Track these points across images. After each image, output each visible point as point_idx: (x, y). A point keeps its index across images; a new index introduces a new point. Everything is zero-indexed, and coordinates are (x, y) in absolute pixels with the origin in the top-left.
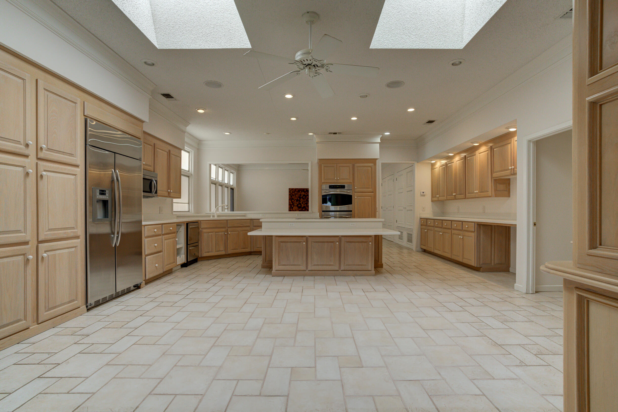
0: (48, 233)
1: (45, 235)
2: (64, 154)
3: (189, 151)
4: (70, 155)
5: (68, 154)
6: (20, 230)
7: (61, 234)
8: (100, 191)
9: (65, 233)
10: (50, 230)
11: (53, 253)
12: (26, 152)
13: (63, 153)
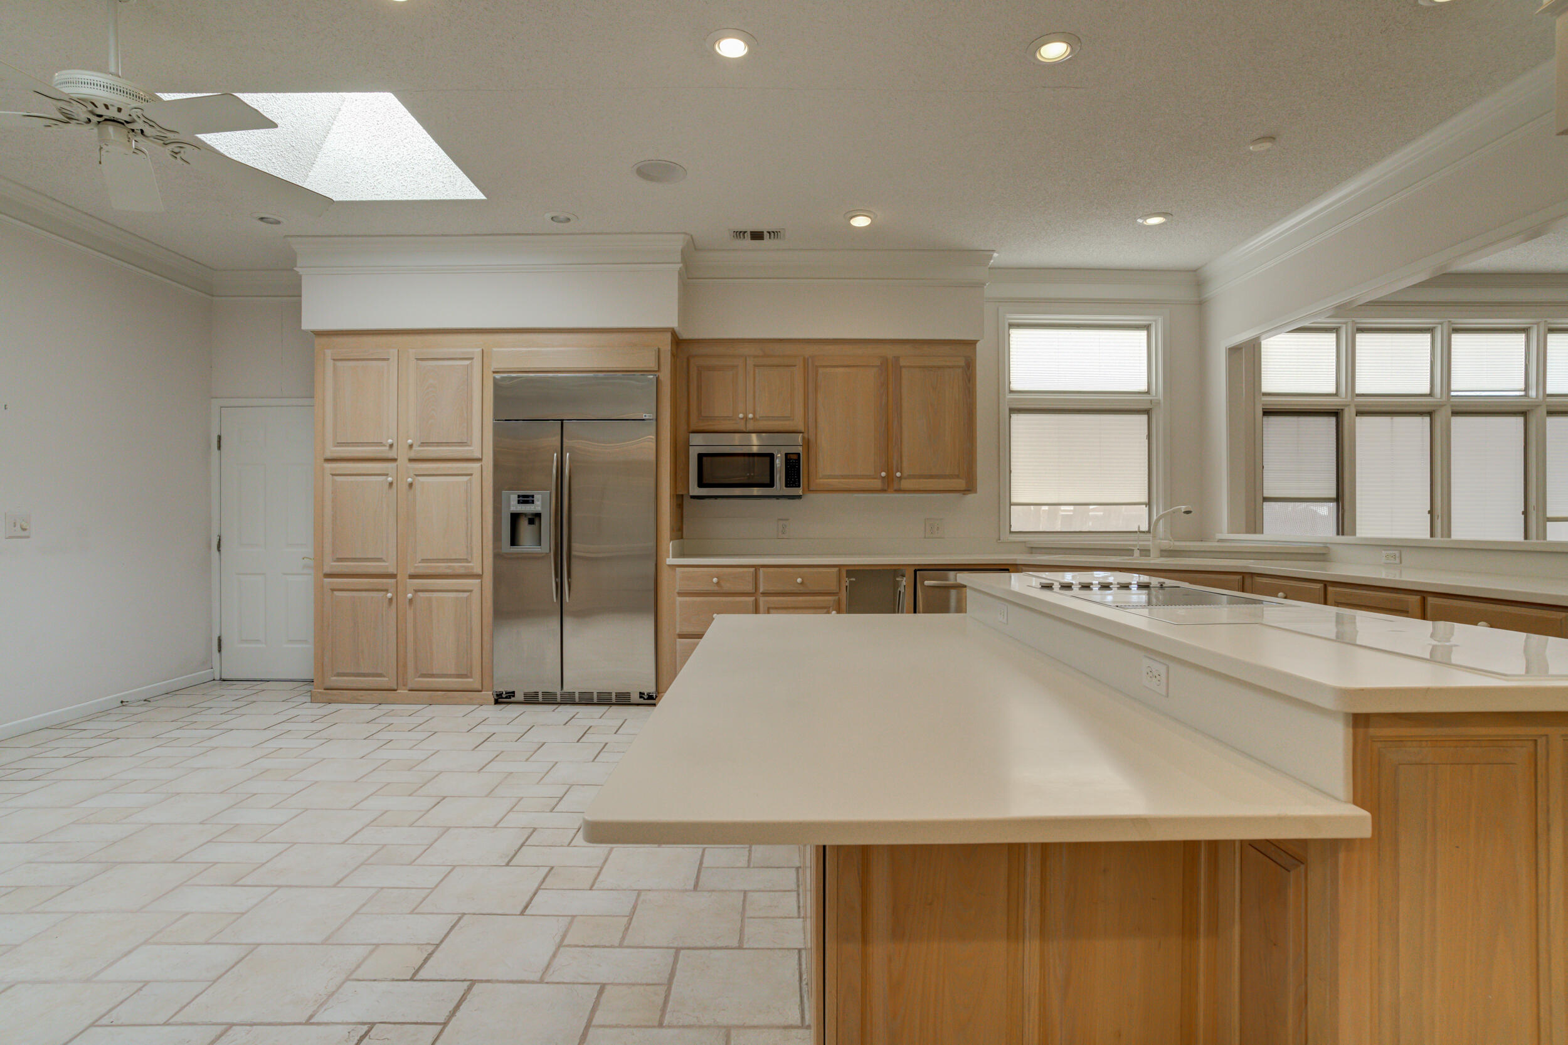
0: (420, 564)
1: (416, 567)
2: (450, 444)
3: (1148, 322)
4: (461, 444)
5: (457, 444)
6: (381, 559)
7: (442, 568)
8: (519, 496)
9: (449, 567)
10: (423, 561)
11: (428, 596)
12: (392, 454)
13: (448, 444)
